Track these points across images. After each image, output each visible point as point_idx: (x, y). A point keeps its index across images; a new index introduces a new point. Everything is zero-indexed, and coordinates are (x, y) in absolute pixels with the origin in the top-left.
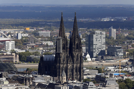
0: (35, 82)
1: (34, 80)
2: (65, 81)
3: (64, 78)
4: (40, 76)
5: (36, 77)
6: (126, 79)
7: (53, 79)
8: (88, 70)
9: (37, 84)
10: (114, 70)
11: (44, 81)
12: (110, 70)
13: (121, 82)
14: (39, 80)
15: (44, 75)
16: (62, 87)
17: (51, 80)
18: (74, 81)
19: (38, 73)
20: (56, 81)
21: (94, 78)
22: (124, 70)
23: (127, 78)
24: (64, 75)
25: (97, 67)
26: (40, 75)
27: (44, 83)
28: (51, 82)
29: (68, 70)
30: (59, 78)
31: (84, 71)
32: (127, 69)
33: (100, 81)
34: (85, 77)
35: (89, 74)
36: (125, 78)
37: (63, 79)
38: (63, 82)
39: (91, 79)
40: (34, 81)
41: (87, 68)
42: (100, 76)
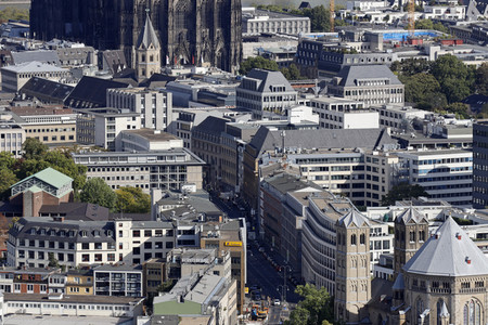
0: (14, 74)
1: (12, 63)
2: (155, 67)
3: (149, 54)
4: (40, 44)
5: (20, 48)
6: (441, 60)
7: (100, 60)
8: (265, 18)
9: (22, 82)
10: (387, 18)
11: (59, 69)
12: (368, 18)
13: (418, 70)
14: (34, 63)
15: (55, 42)
16: (139, 98)
17: (88, 62)
18: (198, 70)
19: (32, 29)
20: (116, 67)
21: (292, 55)
22: (433, 16)
23: (443, 53)
24: (150, 40)
25: (304, 5)
26: (40, 38)
27: (55, 80)
28: (91, 72)
29: (170, 19)
30: (128, 54)
31: (243, 22)
32: (443, 10)
33: (320, 67)
34: (249, 50)
35: (266, 36)
36: (435, 51)
37: (144, 59)
38: (144, 73)
39: (277, 59)
40: (8, 67)
41: (259, 8)
42: (318, 44)
